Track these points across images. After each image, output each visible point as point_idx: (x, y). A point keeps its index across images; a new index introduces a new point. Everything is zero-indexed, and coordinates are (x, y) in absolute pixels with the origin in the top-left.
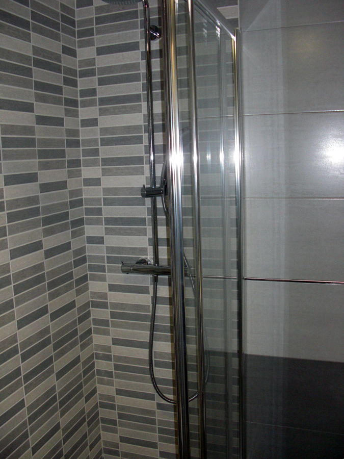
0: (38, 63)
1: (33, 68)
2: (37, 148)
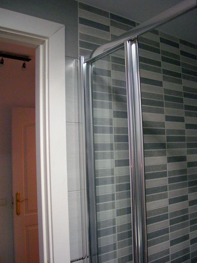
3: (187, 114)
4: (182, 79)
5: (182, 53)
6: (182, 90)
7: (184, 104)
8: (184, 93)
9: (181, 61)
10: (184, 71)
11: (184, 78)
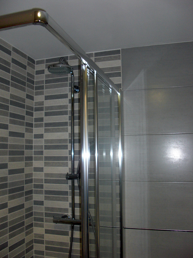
0: (12, 103)
1: (10, 105)
2: (8, 150)
3: (12, 122)
4: (10, 87)
5: (14, 61)
6: (9, 98)
7: (9, 111)
8: (10, 100)
9: (11, 68)
10: (13, 79)
11: (12, 86)
